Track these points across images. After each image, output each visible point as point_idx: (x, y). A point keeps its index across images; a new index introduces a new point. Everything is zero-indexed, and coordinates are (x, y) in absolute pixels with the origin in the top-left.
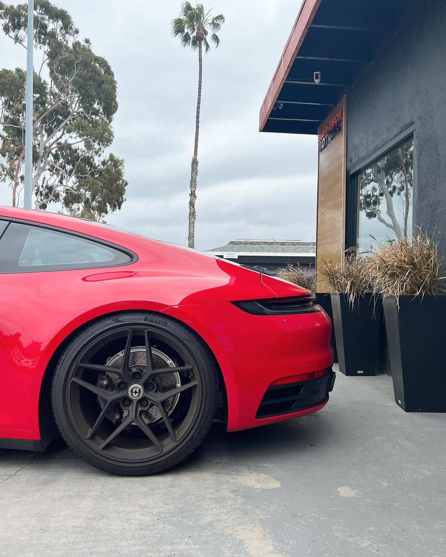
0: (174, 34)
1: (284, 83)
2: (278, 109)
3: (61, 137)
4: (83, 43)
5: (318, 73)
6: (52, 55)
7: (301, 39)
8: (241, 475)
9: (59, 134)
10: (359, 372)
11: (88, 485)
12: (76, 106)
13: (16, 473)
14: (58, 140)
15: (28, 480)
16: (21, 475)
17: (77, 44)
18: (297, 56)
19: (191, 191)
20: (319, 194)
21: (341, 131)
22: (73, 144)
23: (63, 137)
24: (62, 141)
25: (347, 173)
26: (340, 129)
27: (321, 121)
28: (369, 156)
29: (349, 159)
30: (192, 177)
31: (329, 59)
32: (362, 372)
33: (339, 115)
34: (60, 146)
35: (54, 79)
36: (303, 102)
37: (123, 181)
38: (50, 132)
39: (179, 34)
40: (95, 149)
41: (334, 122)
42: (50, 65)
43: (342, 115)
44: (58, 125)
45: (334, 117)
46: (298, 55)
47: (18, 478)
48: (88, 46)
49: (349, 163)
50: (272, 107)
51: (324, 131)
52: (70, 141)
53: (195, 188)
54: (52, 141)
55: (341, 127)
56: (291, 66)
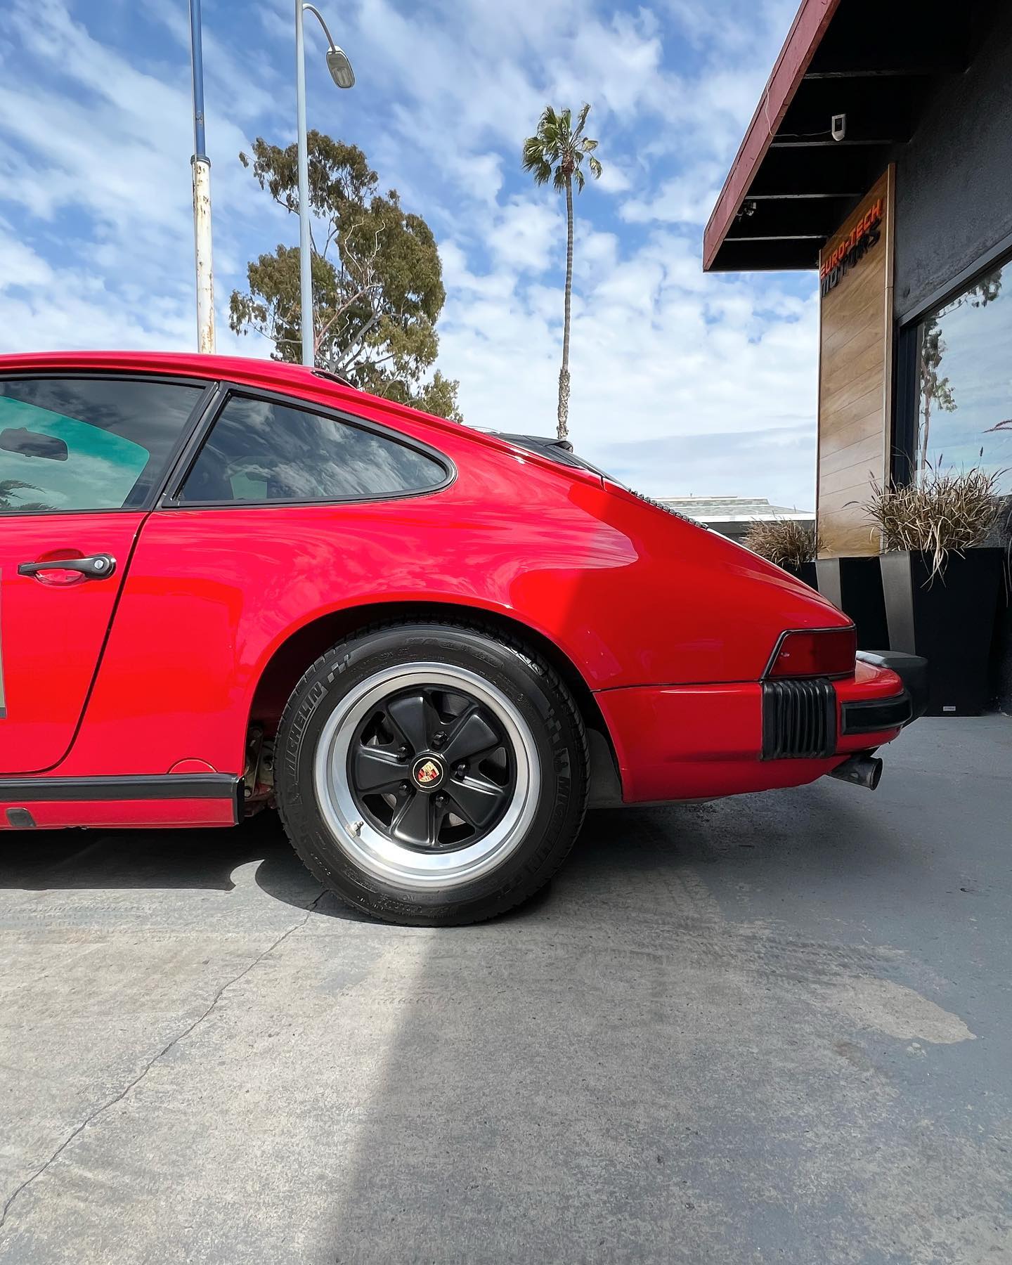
0: (527, 168)
1: (770, 148)
2: (745, 216)
3: (359, 354)
4: (386, 198)
5: (842, 116)
6: (342, 225)
7: (824, 22)
8: (834, 985)
9: (356, 348)
10: (946, 709)
11: (439, 999)
12: (379, 302)
13: (272, 949)
14: (355, 357)
15: (298, 972)
16: (282, 955)
17: (378, 205)
18: (807, 72)
19: (560, 422)
20: (823, 378)
21: (880, 241)
22: (379, 362)
23: (363, 352)
24: (362, 359)
25: (896, 321)
26: (877, 236)
27: (825, 237)
28: (957, 272)
29: (900, 292)
30: (560, 399)
31: (874, 73)
32: (953, 709)
33: (876, 210)
34: (360, 366)
35: (347, 263)
36: (799, 194)
37: (457, 415)
38: (344, 346)
39: (535, 167)
40: (410, 369)
41: (863, 229)
42: (338, 241)
43: (882, 209)
44: (354, 335)
45: (863, 217)
46: (810, 70)
47: (275, 966)
48: (395, 203)
49: (900, 300)
50: (736, 213)
51: (835, 253)
52: (374, 358)
53: (566, 417)
54: (347, 359)
55: (879, 233)
56: (789, 102)
